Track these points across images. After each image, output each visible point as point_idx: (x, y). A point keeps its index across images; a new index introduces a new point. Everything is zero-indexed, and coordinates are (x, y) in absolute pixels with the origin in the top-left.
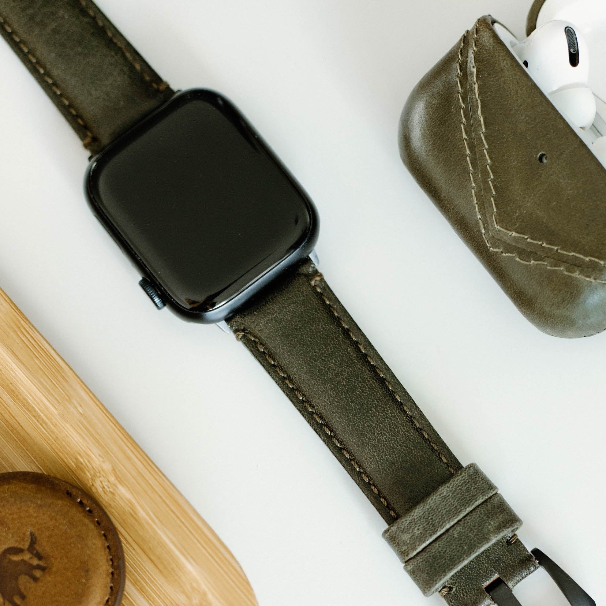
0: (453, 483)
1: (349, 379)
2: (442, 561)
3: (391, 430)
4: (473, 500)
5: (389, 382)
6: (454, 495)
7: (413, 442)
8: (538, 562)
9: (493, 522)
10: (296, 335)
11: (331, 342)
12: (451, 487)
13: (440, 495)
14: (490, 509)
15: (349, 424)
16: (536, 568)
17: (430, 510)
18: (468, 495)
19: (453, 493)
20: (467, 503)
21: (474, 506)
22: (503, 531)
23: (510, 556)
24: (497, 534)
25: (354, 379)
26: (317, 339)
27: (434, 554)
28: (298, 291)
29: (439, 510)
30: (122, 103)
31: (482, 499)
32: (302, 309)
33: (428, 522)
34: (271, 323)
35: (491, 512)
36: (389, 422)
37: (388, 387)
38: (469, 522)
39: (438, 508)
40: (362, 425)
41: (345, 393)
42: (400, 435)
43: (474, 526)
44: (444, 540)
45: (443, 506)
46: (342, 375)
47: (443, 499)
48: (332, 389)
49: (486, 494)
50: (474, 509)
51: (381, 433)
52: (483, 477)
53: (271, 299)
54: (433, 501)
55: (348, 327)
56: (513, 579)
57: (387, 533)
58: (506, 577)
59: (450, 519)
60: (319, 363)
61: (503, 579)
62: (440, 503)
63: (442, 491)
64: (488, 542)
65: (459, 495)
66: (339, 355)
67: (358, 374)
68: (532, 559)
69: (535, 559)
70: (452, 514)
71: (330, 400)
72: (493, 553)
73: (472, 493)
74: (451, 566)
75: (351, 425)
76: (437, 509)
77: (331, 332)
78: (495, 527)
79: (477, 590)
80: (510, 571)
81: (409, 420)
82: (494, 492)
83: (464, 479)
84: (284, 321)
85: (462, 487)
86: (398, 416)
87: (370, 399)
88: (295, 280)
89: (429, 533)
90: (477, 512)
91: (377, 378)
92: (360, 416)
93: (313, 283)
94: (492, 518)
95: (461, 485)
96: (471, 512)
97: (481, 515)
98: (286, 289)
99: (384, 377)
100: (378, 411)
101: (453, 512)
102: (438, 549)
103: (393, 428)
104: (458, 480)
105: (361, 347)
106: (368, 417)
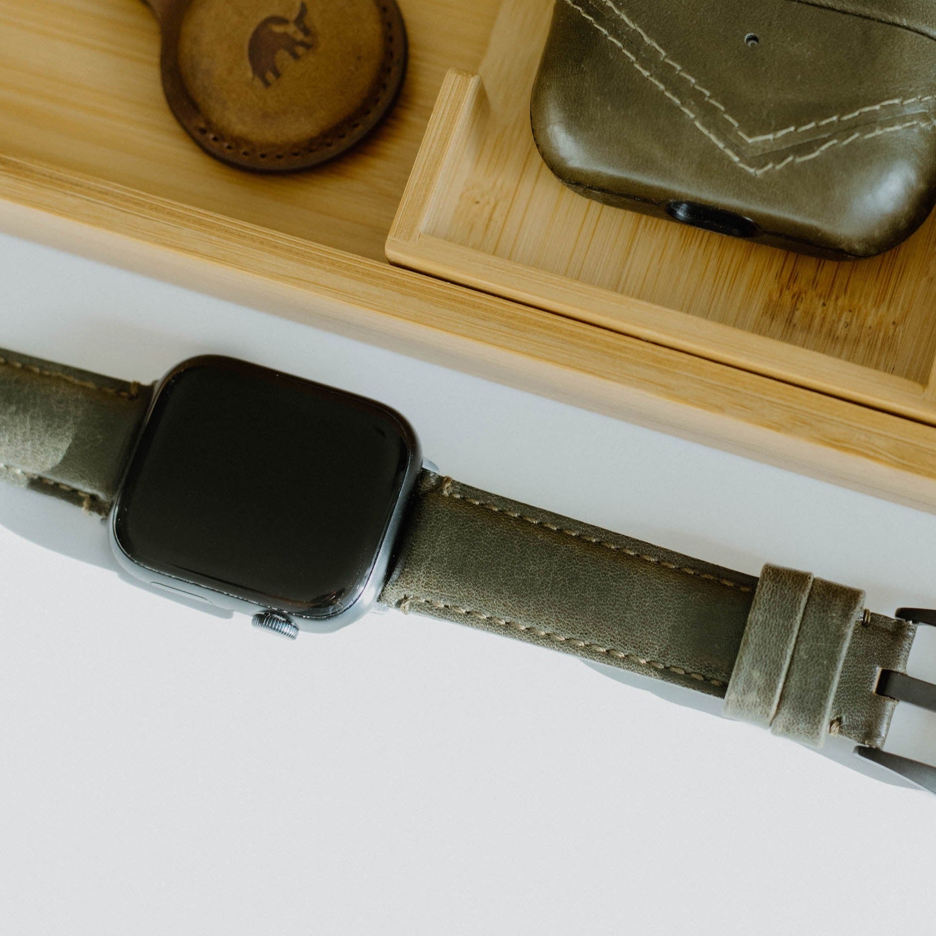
0: (761, 601)
1: (562, 569)
2: (811, 695)
3: (648, 592)
4: (795, 604)
5: (607, 542)
6: (771, 613)
7: (682, 588)
8: (911, 622)
9: (834, 613)
10: (469, 562)
11: (512, 543)
12: (762, 607)
13: (756, 624)
14: (821, 601)
15: (597, 618)
16: (914, 631)
17: (757, 648)
18: (786, 603)
19: (769, 612)
20: (792, 612)
21: (802, 610)
22: (852, 615)
23: (878, 638)
24: (848, 623)
25: (568, 565)
26: (496, 550)
27: (795, 694)
28: (435, 513)
29: (767, 641)
30: (99, 436)
31: (805, 595)
32: (454, 529)
33: (765, 663)
34: (432, 568)
35: (824, 604)
36: (641, 585)
37: (610, 548)
38: (808, 630)
39: (764, 639)
40: (613, 610)
41: (569, 587)
42: (663, 590)
43: (817, 632)
44: (795, 671)
45: (768, 634)
46: (551, 571)
47: (763, 626)
48: (551, 593)
49: (805, 587)
50: (804, 614)
51: (640, 603)
52: (787, 572)
53: (413, 543)
54: (754, 635)
55: (519, 514)
56: (899, 661)
57: (728, 707)
58: (891, 664)
59: (786, 642)
60: (516, 575)
61: (889, 669)
62: (763, 632)
63: (756, 618)
64: (845, 639)
65: (777, 610)
66: (533, 551)
67: (568, 557)
68: (903, 625)
69: (906, 621)
70: (784, 635)
71: (558, 606)
72: (857, 648)
73: (789, 596)
74: (824, 694)
75: (601, 617)
76: (765, 642)
77: (504, 533)
78: (840, 616)
79: (870, 701)
80: (889, 653)
81: (659, 567)
82: (812, 580)
83: (770, 589)
84: (445, 557)
85: (774, 598)
86: (645, 571)
87: (601, 576)
88: (424, 503)
89: (775, 674)
90: (810, 614)
91: (592, 547)
92: (604, 601)
93: (445, 493)
94: (829, 609)
95: (771, 598)
96: (803, 619)
97: (815, 615)
98: (422, 520)
99: (598, 540)
100: (620, 582)
101: (784, 632)
102: (796, 685)
103: (649, 588)
104: (764, 593)
105: (549, 525)
106: (613, 596)
